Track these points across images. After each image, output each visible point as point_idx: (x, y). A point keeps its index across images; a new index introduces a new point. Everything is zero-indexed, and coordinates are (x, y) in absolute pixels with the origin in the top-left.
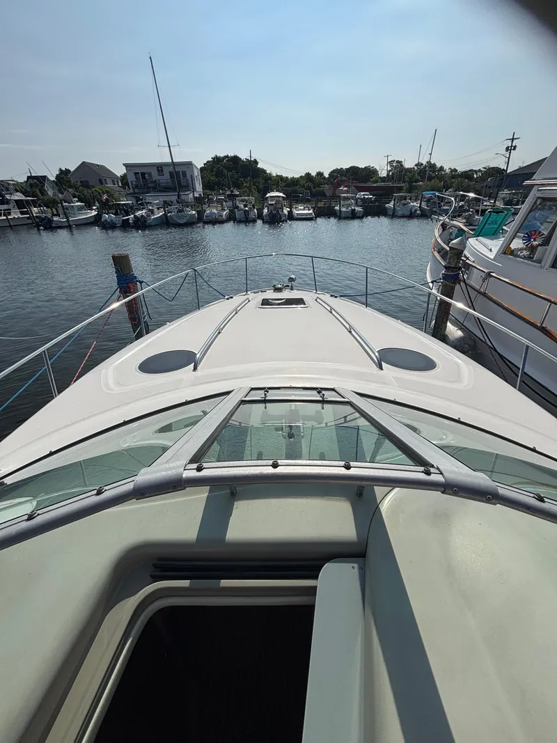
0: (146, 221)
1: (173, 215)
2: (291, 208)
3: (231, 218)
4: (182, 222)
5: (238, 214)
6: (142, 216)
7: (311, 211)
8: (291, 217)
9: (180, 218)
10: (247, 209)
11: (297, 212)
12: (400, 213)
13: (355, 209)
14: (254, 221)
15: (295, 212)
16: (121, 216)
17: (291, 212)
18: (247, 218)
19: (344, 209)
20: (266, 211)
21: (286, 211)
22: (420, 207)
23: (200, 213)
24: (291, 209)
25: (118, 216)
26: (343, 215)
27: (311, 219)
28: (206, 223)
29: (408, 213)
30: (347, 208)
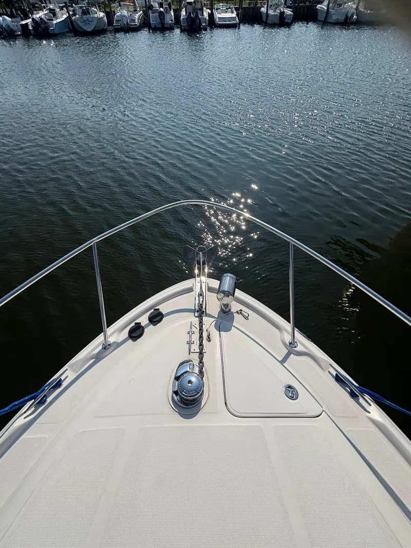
0: (47, 28)
1: (78, 19)
2: (211, 9)
3: (145, 24)
4: (89, 28)
5: (153, 19)
6: (41, 19)
7: (234, 15)
8: (212, 24)
9: (85, 22)
10: (162, 9)
11: (219, 16)
12: (334, 18)
13: (284, 12)
14: (171, 29)
15: (218, 15)
16: (19, 19)
17: (211, 16)
18: (163, 24)
19: (271, 12)
20: (183, 13)
21: (206, 13)
22: (357, 9)
23: (110, 15)
24: (212, 11)
25: (14, 19)
26: (269, 21)
27: (233, 26)
28: (118, 30)
29: (342, 18)
30: (275, 11)
